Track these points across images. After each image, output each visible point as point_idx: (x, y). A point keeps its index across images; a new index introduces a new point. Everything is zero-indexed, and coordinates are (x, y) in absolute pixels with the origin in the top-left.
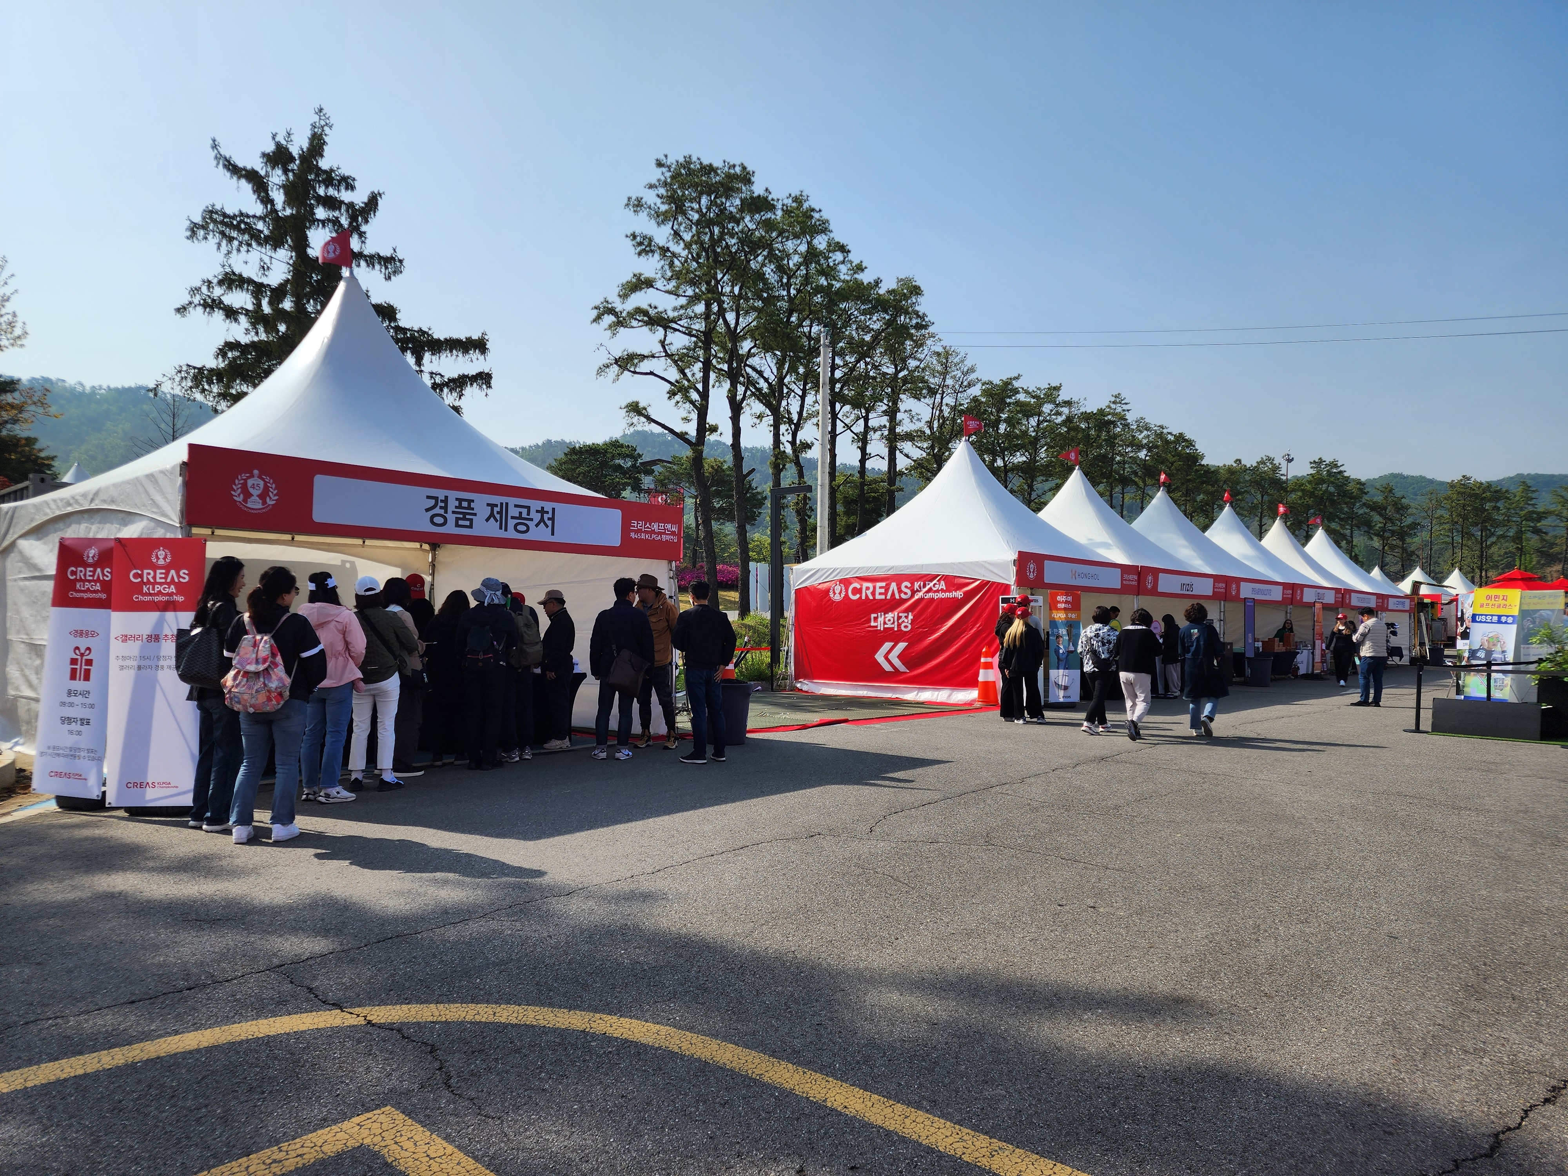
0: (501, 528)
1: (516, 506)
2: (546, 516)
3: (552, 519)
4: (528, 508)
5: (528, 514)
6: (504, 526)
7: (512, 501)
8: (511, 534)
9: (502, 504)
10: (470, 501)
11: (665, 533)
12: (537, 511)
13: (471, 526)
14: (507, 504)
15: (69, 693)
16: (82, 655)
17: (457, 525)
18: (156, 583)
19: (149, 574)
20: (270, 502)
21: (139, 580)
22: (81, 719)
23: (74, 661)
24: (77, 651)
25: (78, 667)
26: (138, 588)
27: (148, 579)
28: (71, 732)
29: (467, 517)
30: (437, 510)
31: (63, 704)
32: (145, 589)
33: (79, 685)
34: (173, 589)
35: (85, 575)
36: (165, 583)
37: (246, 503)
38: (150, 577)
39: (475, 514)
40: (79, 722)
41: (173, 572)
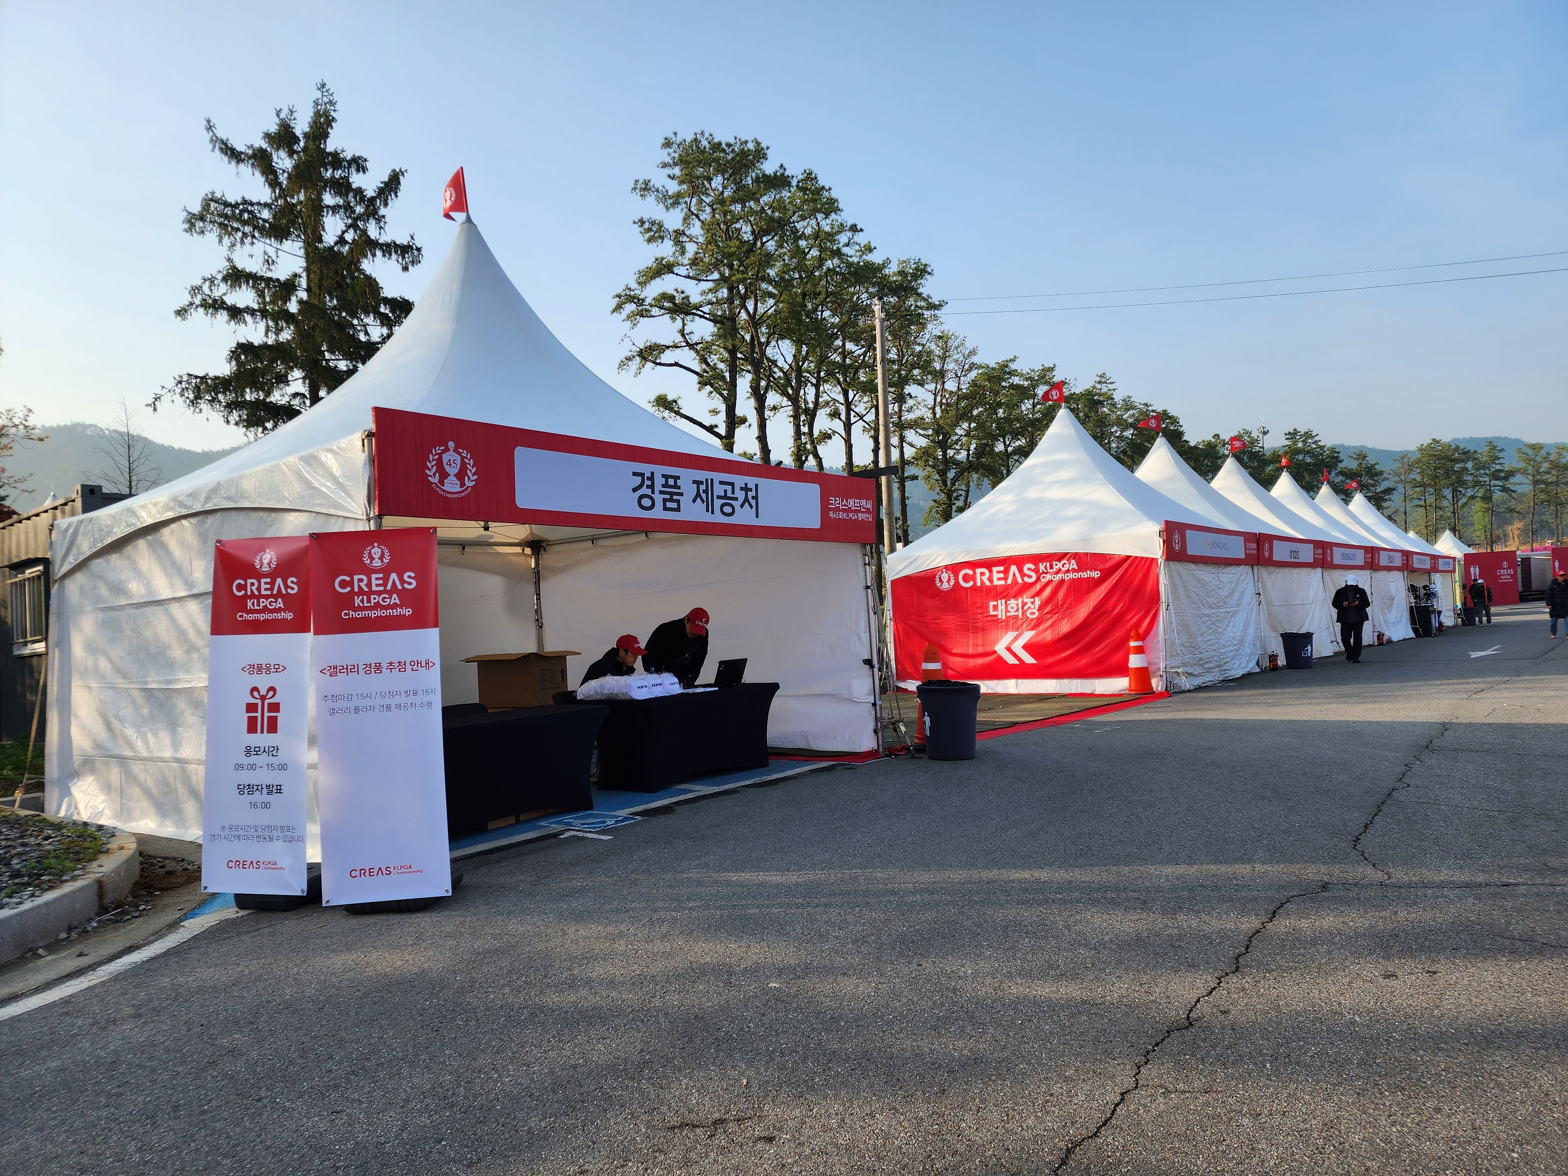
0: (708, 511)
1: (721, 483)
2: (750, 494)
3: (755, 498)
4: (732, 484)
5: (733, 493)
6: (710, 509)
7: (718, 476)
8: (718, 518)
9: (707, 480)
10: (676, 478)
11: (860, 511)
12: (742, 489)
13: (678, 509)
14: (712, 480)
15: (248, 751)
16: (263, 698)
17: (665, 509)
18: (371, 592)
19: (361, 580)
20: (469, 484)
21: (348, 589)
22: (268, 786)
23: (251, 708)
24: (255, 694)
25: (259, 714)
26: (347, 601)
27: (359, 586)
28: (254, 805)
29: (675, 497)
30: (644, 490)
31: (239, 767)
32: (357, 601)
33: (262, 739)
34: (395, 599)
35: (259, 589)
36: (385, 591)
37: (443, 485)
38: (363, 585)
39: (681, 494)
40: (265, 791)
41: (394, 576)
